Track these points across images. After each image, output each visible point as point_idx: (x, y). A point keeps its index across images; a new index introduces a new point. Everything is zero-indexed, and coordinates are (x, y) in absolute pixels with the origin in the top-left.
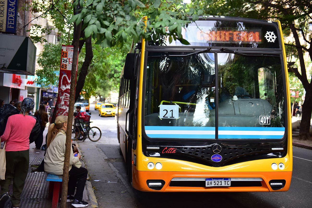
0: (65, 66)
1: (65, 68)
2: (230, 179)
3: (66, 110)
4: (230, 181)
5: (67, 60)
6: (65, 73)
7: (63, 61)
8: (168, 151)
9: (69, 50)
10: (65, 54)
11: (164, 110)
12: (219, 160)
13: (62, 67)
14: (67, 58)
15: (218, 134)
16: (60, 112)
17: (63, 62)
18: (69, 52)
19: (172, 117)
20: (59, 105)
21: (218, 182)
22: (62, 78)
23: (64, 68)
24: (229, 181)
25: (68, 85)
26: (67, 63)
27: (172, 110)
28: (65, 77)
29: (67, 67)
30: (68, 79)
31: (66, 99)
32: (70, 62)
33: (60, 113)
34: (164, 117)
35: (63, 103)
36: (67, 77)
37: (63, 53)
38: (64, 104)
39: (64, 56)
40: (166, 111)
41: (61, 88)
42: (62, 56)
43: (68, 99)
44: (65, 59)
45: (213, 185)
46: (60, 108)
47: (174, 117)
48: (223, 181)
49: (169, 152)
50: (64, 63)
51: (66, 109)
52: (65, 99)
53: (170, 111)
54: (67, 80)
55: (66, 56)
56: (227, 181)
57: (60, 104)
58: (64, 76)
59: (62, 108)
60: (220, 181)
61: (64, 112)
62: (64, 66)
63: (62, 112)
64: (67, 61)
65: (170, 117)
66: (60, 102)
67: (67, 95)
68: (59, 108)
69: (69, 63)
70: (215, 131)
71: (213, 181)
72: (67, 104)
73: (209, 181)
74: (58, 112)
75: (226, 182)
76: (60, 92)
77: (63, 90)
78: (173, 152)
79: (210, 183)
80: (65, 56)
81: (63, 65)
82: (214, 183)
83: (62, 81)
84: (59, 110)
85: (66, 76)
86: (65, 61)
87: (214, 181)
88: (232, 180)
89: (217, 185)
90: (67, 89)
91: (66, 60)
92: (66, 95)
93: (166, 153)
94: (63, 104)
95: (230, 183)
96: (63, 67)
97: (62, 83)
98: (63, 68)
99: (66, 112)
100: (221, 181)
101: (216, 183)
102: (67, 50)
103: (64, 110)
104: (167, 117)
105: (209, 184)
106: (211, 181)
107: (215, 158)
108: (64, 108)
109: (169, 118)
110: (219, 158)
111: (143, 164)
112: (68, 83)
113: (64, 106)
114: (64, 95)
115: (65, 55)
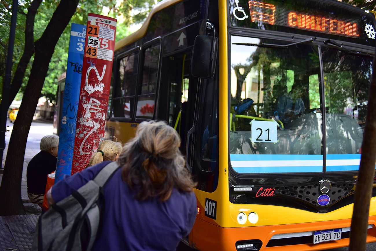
0: (94, 51)
1: (94, 54)
2: (341, 230)
3: (93, 128)
4: (341, 232)
5: (97, 41)
6: (93, 63)
7: (90, 41)
8: (264, 193)
9: (101, 23)
10: (93, 29)
11: (257, 129)
12: (327, 202)
13: (87, 53)
14: (98, 38)
15: (326, 165)
16: (83, 131)
17: (90, 43)
18: (101, 27)
19: (268, 140)
20: (81, 119)
21: (327, 235)
22: (88, 71)
23: (92, 55)
24: (339, 233)
25: (98, 84)
26: (97, 45)
27: (268, 130)
28: (93, 70)
29: (98, 52)
30: (97, 73)
31: (94, 109)
32: (103, 44)
33: (82, 133)
34: (257, 140)
35: (88, 115)
36: (97, 71)
37: (89, 27)
38: (91, 118)
39: (92, 34)
40: (260, 131)
41: (86, 89)
42: (89, 33)
43: (97, 108)
44: (94, 38)
45: (321, 241)
46: (84, 125)
47: (271, 140)
48: (333, 233)
49: (266, 194)
50: (92, 46)
51: (94, 126)
52: (92, 108)
53: (266, 131)
54: (96, 76)
55: (96, 34)
56: (337, 232)
57: (83, 117)
58: (91, 68)
59: (87, 125)
60: (329, 234)
61: (89, 131)
62: (92, 51)
63: (86, 132)
64: (97, 43)
65: (266, 140)
66: (82, 113)
67: (96, 102)
68: (82, 124)
69: (101, 47)
70: (323, 160)
71: (321, 235)
72: (95, 118)
73: (317, 235)
74: (80, 131)
75: (336, 234)
76: (84, 96)
77: (90, 93)
78: (270, 195)
79: (319, 238)
80: (94, 34)
81: (90, 49)
82: (323, 237)
83: (87, 76)
84: (81, 128)
85: (95, 68)
86: (93, 42)
87: (323, 235)
88: (344, 231)
89: (326, 239)
90: (95, 91)
91: (95, 40)
92: (93, 102)
93: (262, 196)
94: (89, 117)
95: (340, 235)
96: (90, 53)
97: (87, 81)
98: (90, 55)
99: (93, 132)
100: (331, 234)
101: (324, 237)
102: (97, 23)
103: (91, 128)
104: (262, 140)
105: (317, 240)
106: (319, 235)
107: (322, 200)
108: (91, 125)
109: (264, 141)
110: (326, 200)
111: (231, 217)
112: (97, 82)
113: (90, 121)
114: (91, 101)
115: (93, 31)
